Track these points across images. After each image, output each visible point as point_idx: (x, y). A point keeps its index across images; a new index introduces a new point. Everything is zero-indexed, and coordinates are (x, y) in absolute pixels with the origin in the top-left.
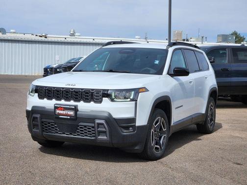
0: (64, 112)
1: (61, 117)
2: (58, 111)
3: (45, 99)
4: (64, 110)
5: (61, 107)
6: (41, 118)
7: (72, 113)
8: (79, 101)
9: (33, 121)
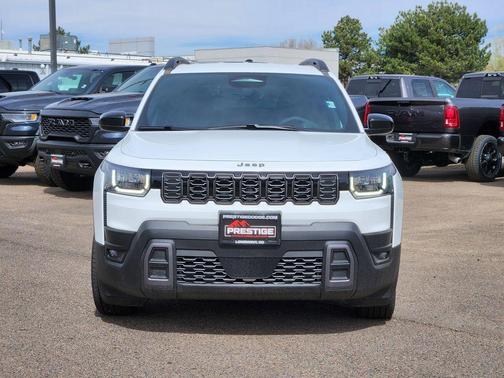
0: (249, 231)
1: (239, 242)
2: (230, 230)
3: (185, 203)
4: (247, 227)
5: (241, 220)
8: (283, 202)
9: (151, 256)
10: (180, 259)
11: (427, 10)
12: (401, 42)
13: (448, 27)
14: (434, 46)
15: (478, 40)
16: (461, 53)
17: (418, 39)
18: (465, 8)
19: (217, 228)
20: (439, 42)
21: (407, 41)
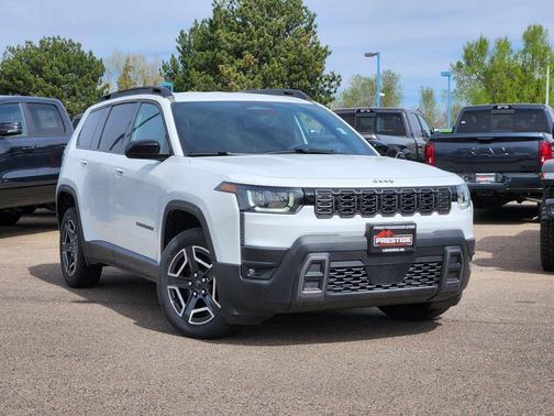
0: (393, 240)
1: (386, 250)
2: (378, 240)
4: (391, 236)
5: (386, 230)
6: (331, 260)
7: (407, 239)
8: (413, 213)
9: (308, 270)
10: (333, 270)
11: (38, 46)
12: (12, 80)
13: (63, 65)
14: (50, 86)
15: (95, 79)
16: (78, 93)
17: (32, 77)
18: (79, 45)
19: (365, 240)
20: (55, 81)
21: (19, 79)
